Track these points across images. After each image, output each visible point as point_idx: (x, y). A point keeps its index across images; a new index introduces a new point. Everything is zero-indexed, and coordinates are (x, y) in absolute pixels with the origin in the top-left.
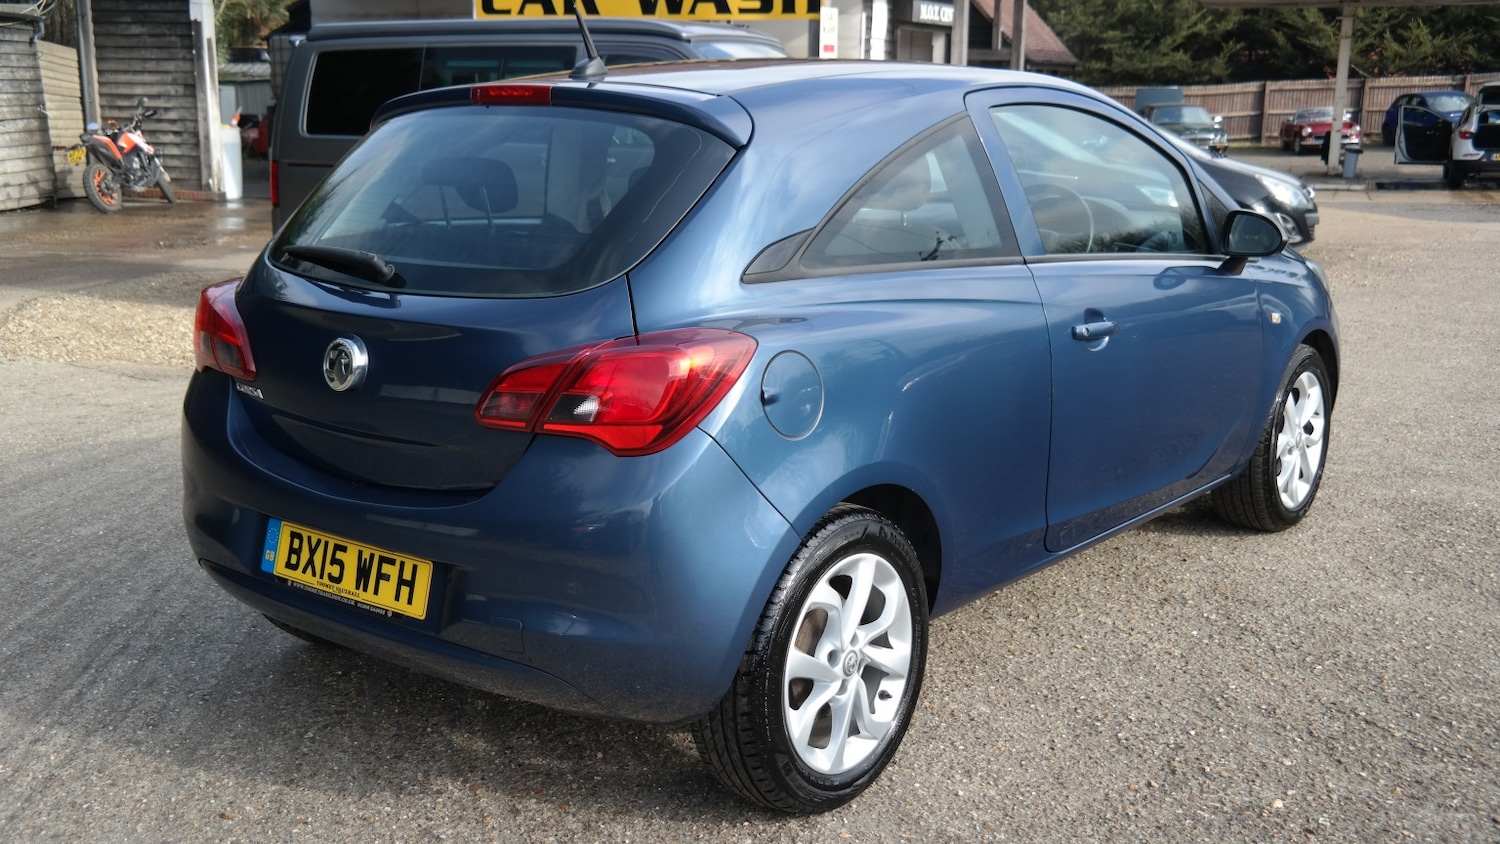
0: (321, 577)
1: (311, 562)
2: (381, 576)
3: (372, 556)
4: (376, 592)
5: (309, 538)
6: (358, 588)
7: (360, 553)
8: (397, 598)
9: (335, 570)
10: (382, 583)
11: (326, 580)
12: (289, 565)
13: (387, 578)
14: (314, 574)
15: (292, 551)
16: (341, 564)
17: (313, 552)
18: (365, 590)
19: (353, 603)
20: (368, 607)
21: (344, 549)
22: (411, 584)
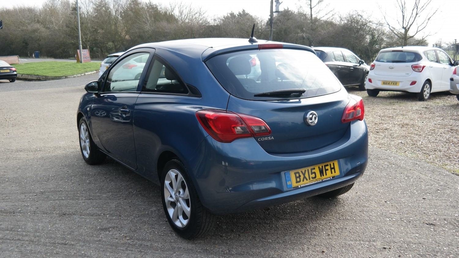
0: (310, 179)
1: (305, 177)
3: (322, 166)
4: (326, 175)
5: (302, 172)
6: (321, 176)
7: (319, 167)
8: (332, 173)
9: (313, 175)
10: (327, 171)
11: (311, 179)
12: (297, 182)
13: (327, 170)
14: (307, 180)
15: (296, 178)
16: (315, 173)
17: (304, 174)
18: (323, 176)
19: (321, 181)
20: (325, 179)
21: (314, 169)
22: (334, 168)
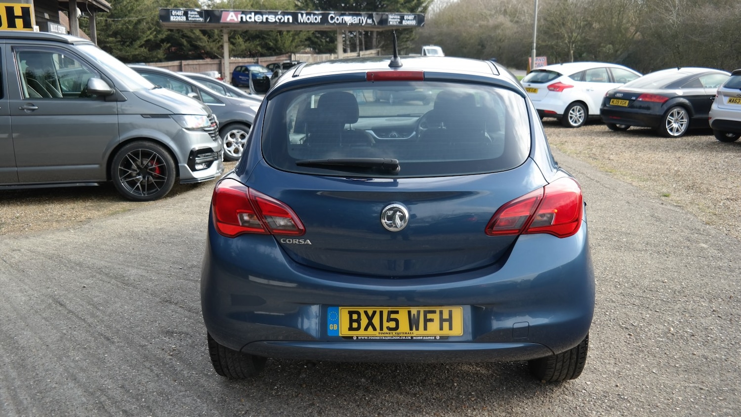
0: (381, 329)
1: (370, 323)
2: (426, 321)
3: (419, 312)
4: (425, 329)
5: (366, 313)
6: (411, 329)
7: (409, 312)
8: (441, 329)
9: (392, 324)
10: (429, 324)
11: (385, 330)
12: (351, 328)
13: (431, 320)
14: (375, 329)
15: (351, 321)
16: (396, 321)
17: (370, 319)
18: (417, 329)
19: (410, 338)
20: (422, 338)
21: (397, 312)
22: (450, 320)
